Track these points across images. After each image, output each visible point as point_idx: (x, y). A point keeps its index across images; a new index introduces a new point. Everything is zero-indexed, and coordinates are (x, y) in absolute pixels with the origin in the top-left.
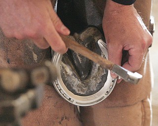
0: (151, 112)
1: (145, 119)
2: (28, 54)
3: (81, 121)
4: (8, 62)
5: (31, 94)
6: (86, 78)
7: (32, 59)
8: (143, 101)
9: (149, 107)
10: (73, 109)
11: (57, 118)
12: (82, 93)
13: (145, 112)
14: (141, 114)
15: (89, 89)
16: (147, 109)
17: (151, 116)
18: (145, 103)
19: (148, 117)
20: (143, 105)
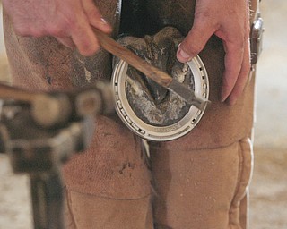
0: (253, 157)
1: (243, 166)
2: (78, 70)
3: (150, 168)
4: (49, 81)
5: (75, 129)
6: (163, 101)
7: (83, 78)
8: (240, 141)
9: (250, 151)
10: (139, 153)
11: (118, 165)
12: (157, 123)
13: (243, 157)
14: (238, 160)
15: (167, 116)
16: (246, 153)
17: (252, 163)
18: (243, 144)
19: (247, 165)
20: (242, 147)
